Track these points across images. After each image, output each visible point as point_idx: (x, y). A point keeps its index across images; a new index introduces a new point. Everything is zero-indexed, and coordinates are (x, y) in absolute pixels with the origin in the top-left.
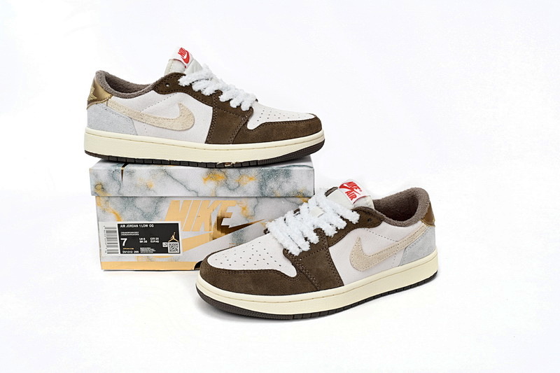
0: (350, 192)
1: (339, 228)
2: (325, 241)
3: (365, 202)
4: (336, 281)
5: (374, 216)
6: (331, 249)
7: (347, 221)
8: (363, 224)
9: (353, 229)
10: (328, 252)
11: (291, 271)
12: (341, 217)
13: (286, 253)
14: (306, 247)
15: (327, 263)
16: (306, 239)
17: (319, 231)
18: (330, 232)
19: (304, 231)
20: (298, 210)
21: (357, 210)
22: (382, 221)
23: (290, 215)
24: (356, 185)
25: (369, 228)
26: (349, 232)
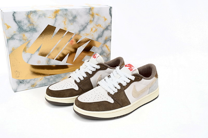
0: (130, 68)
1: (128, 83)
2: (123, 88)
3: (136, 72)
4: (128, 103)
5: (140, 77)
6: (125, 91)
7: (130, 79)
8: (136, 80)
9: (132, 83)
10: (124, 92)
11: (112, 101)
12: (128, 78)
13: (109, 94)
14: (116, 91)
15: (124, 96)
16: (116, 88)
17: (120, 84)
18: (124, 84)
19: (115, 85)
20: (110, 76)
21: (134, 75)
22: (142, 78)
23: (106, 78)
24: (132, 65)
25: (138, 81)
26: (131, 83)
